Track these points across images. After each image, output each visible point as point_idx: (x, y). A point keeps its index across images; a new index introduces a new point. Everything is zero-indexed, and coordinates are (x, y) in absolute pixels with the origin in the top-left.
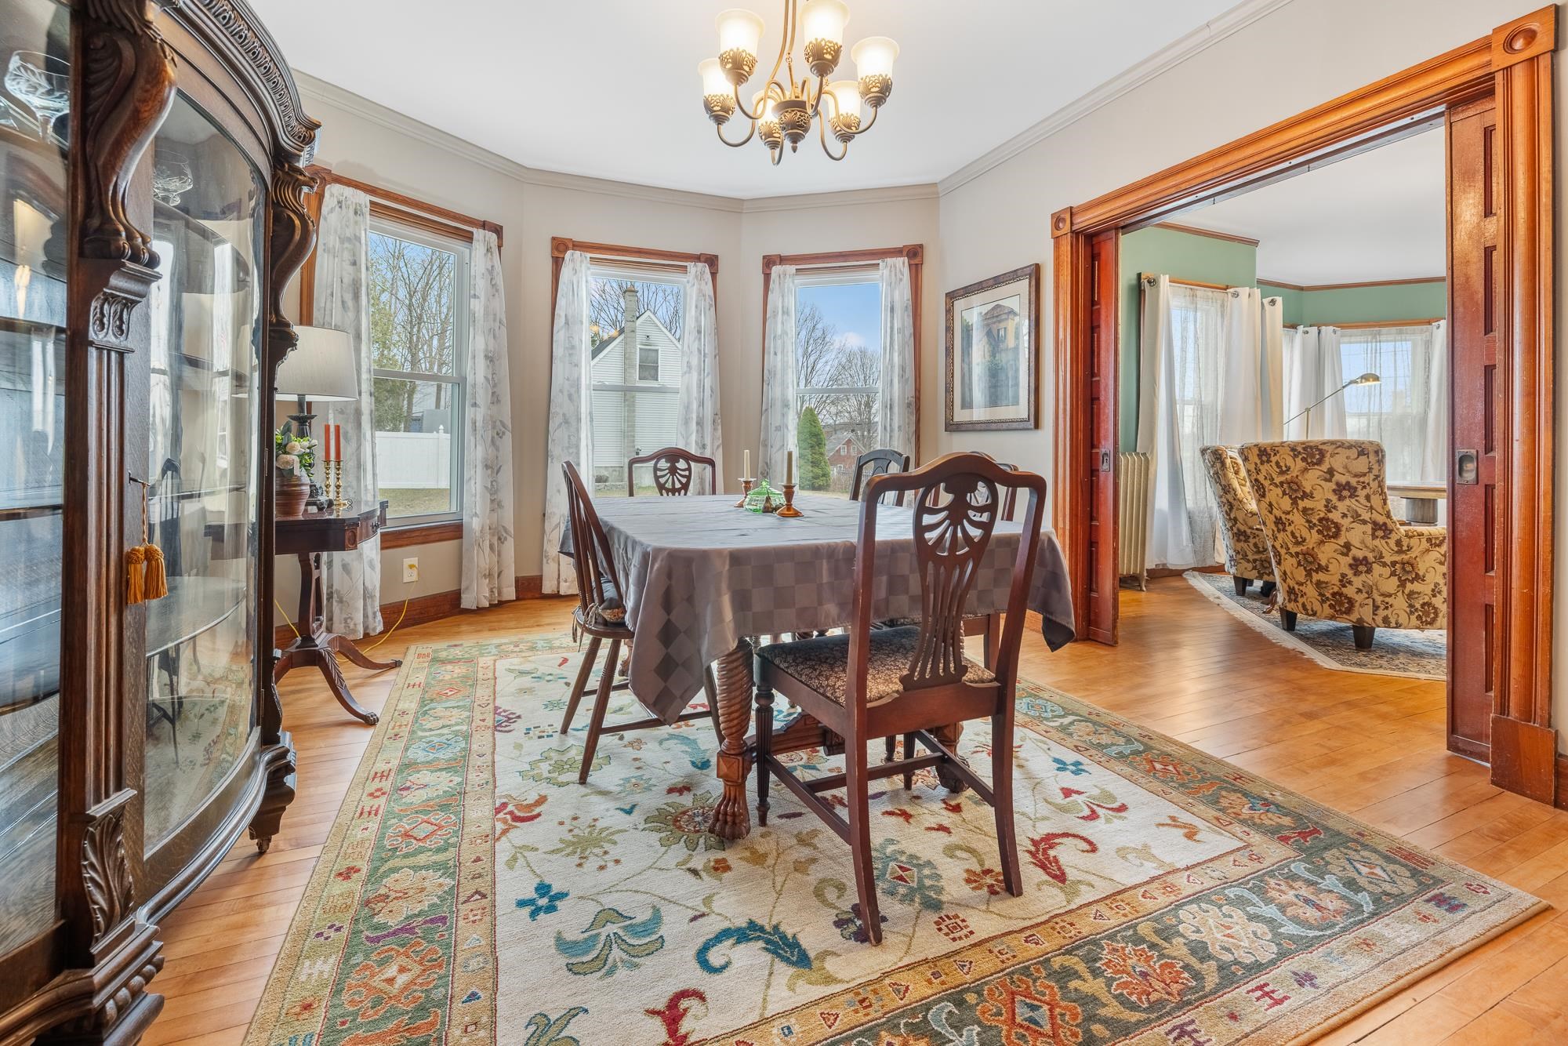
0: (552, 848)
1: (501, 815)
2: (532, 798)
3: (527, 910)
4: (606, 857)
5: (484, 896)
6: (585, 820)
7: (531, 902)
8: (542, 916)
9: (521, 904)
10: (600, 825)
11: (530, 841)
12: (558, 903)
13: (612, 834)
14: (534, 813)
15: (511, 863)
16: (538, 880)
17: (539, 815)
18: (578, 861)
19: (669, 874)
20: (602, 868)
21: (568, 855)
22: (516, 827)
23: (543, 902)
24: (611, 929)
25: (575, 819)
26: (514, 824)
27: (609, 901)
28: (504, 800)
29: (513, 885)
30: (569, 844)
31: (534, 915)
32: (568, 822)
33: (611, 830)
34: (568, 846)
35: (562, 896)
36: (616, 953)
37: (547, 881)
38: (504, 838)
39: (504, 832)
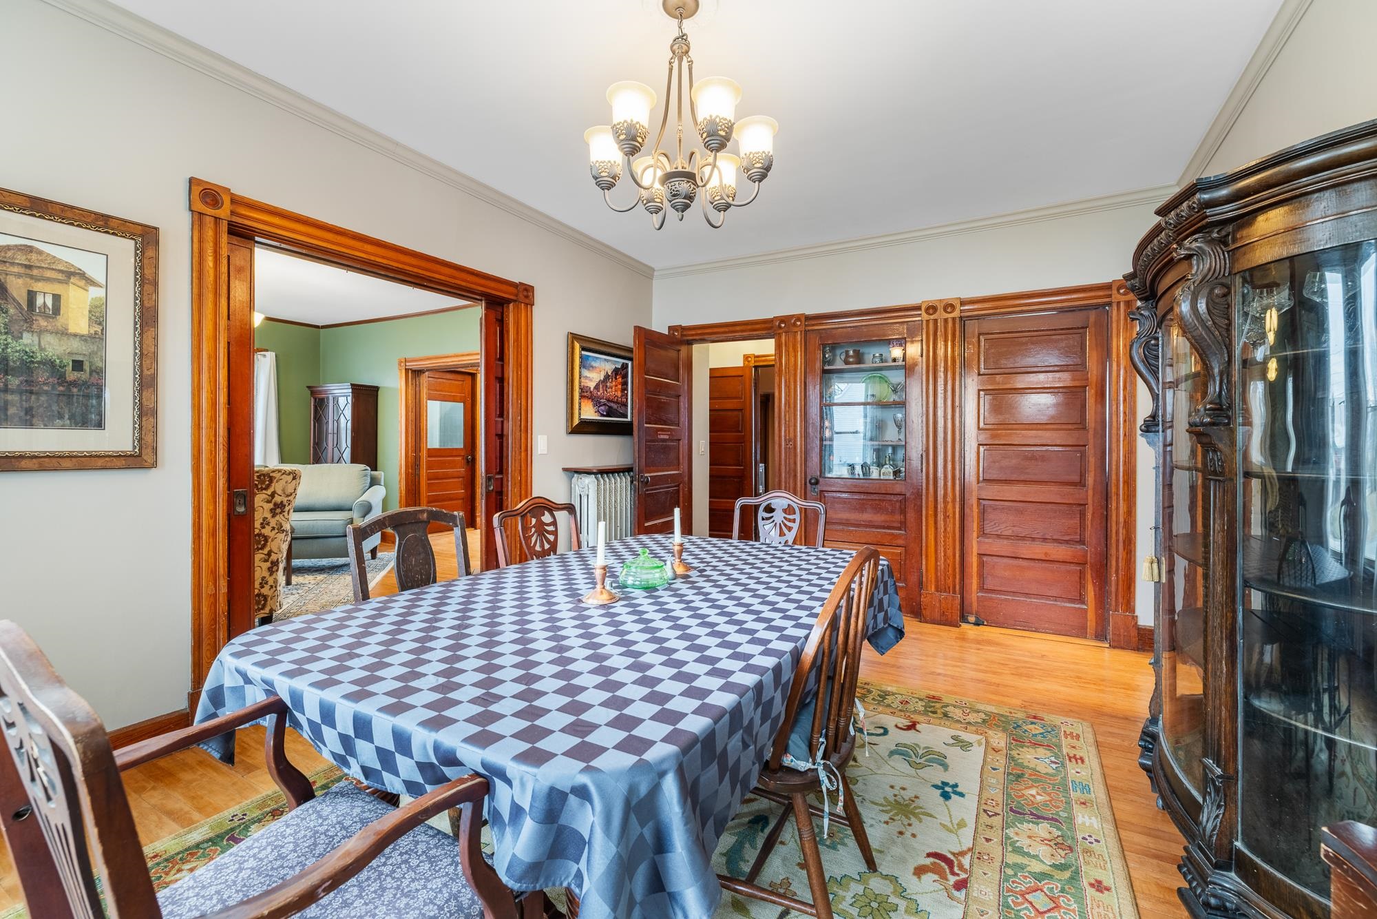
0: (929, 818)
1: (963, 876)
2: (929, 878)
3: (958, 789)
4: (897, 793)
5: (985, 811)
6: (894, 828)
7: (956, 793)
8: (951, 783)
9: (962, 795)
10: (886, 817)
11: (944, 834)
12: (940, 785)
13: (881, 805)
14: (932, 860)
15: (962, 824)
16: (947, 803)
17: (929, 855)
18: (916, 800)
19: (867, 765)
20: (904, 789)
21: (921, 808)
22: (954, 854)
23: (948, 789)
24: (918, 761)
25: (901, 833)
26: (952, 857)
27: (912, 771)
28: (956, 893)
29: (965, 808)
30: (916, 815)
31: (956, 786)
32: (908, 834)
33: (881, 808)
34: (919, 813)
35: (936, 787)
36: (920, 752)
37: (942, 799)
38: (965, 849)
39: (962, 854)
